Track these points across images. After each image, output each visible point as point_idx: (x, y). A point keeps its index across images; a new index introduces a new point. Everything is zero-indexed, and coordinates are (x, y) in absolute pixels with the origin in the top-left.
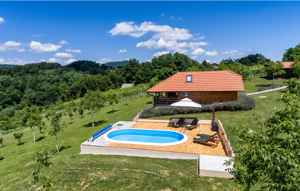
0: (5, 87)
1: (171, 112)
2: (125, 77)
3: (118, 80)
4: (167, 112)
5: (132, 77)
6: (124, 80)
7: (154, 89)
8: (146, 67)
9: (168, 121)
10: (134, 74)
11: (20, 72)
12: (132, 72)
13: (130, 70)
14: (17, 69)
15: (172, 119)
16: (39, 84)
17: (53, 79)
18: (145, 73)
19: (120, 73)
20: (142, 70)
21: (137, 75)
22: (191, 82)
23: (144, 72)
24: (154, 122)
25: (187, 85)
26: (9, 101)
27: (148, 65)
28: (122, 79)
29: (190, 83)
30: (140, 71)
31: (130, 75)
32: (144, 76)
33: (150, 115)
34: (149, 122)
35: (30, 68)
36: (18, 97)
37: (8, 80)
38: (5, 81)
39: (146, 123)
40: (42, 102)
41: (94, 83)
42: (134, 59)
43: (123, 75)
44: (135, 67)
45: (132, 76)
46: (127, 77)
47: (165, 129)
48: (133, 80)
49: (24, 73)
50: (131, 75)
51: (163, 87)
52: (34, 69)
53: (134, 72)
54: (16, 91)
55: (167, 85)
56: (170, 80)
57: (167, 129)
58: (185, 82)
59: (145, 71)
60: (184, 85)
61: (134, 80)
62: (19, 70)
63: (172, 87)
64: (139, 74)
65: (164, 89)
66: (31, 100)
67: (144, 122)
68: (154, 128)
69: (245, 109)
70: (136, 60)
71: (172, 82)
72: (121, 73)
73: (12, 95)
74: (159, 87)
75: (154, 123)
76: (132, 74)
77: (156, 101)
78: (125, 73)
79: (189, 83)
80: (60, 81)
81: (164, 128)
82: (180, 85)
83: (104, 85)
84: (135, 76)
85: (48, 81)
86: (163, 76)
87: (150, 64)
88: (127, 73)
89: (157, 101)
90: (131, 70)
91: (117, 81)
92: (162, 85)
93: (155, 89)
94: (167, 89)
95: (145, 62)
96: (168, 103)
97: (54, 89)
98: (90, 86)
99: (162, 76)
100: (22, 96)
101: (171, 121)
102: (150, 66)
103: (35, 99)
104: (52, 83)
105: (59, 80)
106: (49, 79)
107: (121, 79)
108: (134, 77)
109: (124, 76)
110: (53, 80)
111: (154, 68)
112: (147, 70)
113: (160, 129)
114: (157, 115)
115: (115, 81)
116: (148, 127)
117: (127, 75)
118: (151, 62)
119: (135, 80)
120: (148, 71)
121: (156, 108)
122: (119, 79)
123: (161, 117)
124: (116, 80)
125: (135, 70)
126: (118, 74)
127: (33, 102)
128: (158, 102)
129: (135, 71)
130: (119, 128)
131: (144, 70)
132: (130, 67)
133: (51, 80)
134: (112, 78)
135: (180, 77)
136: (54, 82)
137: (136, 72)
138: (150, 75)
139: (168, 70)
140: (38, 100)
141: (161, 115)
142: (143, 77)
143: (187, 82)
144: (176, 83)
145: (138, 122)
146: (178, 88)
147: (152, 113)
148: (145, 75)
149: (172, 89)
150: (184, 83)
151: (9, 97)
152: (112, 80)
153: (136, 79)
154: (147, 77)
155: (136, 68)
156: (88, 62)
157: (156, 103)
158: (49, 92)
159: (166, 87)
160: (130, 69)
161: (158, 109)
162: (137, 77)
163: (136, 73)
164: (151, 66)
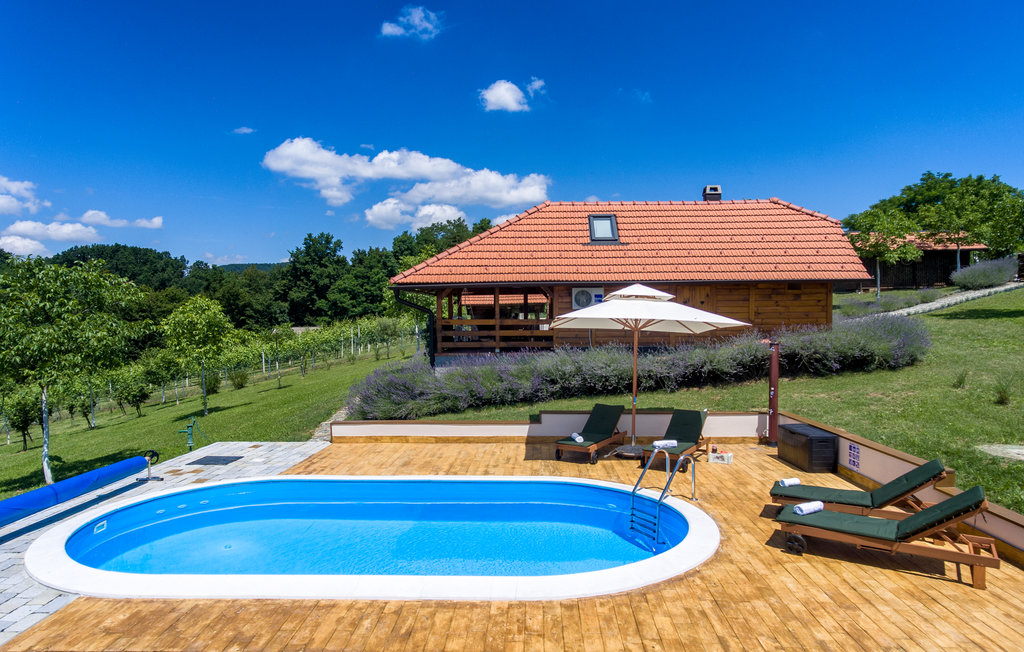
1: (526, 386)
2: (286, 301)
3: (256, 311)
4: (500, 386)
5: (313, 302)
6: (281, 312)
7: (428, 270)
8: (371, 268)
9: (523, 431)
10: (322, 292)
12: (315, 282)
13: (307, 274)
15: (544, 416)
18: (366, 290)
19: (267, 288)
20: (357, 277)
21: (332, 296)
22: (614, 241)
23: (362, 286)
24: (438, 440)
25: (596, 254)
27: (379, 262)
28: (275, 308)
29: (613, 247)
30: (346, 281)
31: (305, 294)
32: (364, 299)
33: (411, 404)
34: (405, 439)
39: (392, 445)
42: (322, 234)
43: (277, 293)
44: (326, 266)
45: (315, 297)
46: (292, 301)
47: (522, 473)
48: (320, 313)
50: (310, 294)
51: (479, 262)
55: (496, 255)
56: (512, 234)
57: (535, 472)
58: (588, 240)
59: (366, 281)
60: (582, 254)
61: (321, 316)
63: (526, 262)
64: (341, 291)
65: (483, 270)
67: (377, 439)
68: (446, 467)
69: (891, 365)
70: (334, 240)
71: (519, 241)
72: (269, 286)
74: (454, 262)
75: (440, 445)
76: (316, 291)
77: (439, 339)
78: (284, 286)
79: (605, 247)
81: (509, 464)
82: (564, 254)
84: (326, 299)
87: (387, 257)
88: (295, 286)
89: (447, 339)
90: (313, 277)
91: (251, 317)
92: (471, 255)
93: (436, 270)
94: (499, 270)
95: (367, 250)
96: (503, 344)
101: (541, 430)
102: (385, 264)
107: (268, 307)
108: (321, 304)
109: (283, 296)
112: (376, 278)
113: (486, 473)
114: (449, 403)
115: (244, 315)
116: (405, 464)
117: (295, 295)
118: (390, 248)
119: (326, 315)
121: (440, 372)
122: (259, 307)
123: (470, 414)
124: (248, 313)
125: (328, 276)
126: (258, 290)
128: (450, 345)
129: (327, 281)
130: (201, 476)
131: (363, 277)
132: (307, 263)
134: (230, 305)
135: (556, 221)
137: (331, 283)
141: (470, 406)
142: (359, 305)
143: (595, 241)
144: (543, 247)
145: (342, 439)
146: (556, 269)
147: (421, 394)
148: (367, 296)
149: (526, 269)
150: (581, 247)
152: (233, 310)
153: (330, 309)
154: (372, 302)
155: (330, 270)
156: (135, 251)
157: (440, 345)
159: (494, 262)
160: (305, 271)
161: (450, 377)
162: (334, 304)
163: (332, 287)
164: (389, 264)
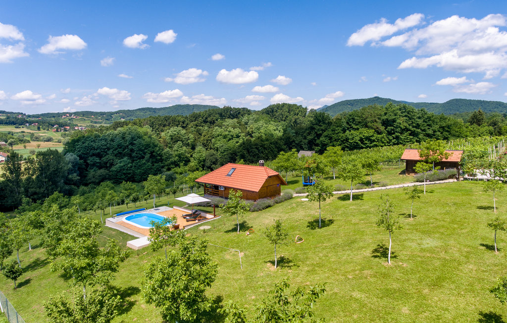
0: (174, 142)
3: (296, 144)
5: (315, 140)
6: (305, 144)
10: (319, 136)
11: (196, 122)
13: (314, 129)
14: (194, 117)
16: (213, 140)
17: (231, 133)
20: (332, 130)
22: (230, 176)
25: (225, 179)
26: (175, 162)
28: (302, 143)
31: (313, 137)
35: (210, 116)
36: (186, 157)
37: (178, 134)
38: (175, 134)
40: (213, 166)
41: (256, 148)
44: (321, 126)
45: (316, 138)
46: (308, 140)
48: (317, 145)
49: (201, 123)
52: (214, 117)
53: (318, 133)
54: (184, 148)
62: (196, 119)
63: (214, 179)
66: (200, 162)
73: (179, 154)
76: (316, 136)
79: (228, 177)
80: (240, 137)
82: (221, 178)
83: (272, 151)
84: (320, 140)
85: (225, 137)
86: (357, 143)
90: (316, 130)
94: (210, 180)
96: (213, 194)
97: (229, 148)
98: (251, 151)
99: (355, 142)
100: (191, 156)
103: (204, 161)
104: (230, 140)
105: (240, 135)
106: (227, 133)
108: (318, 141)
110: (231, 136)
111: (348, 129)
112: (336, 132)
119: (319, 146)
120: (338, 133)
122: (297, 142)
125: (322, 130)
127: (202, 165)
133: (229, 135)
136: (232, 139)
138: (339, 139)
139: (366, 132)
140: (208, 163)
143: (227, 175)
144: (219, 176)
146: (217, 181)
149: (213, 181)
150: (224, 176)
151: (176, 156)
153: (321, 144)
155: (323, 127)
158: (223, 153)
163: (323, 134)
164: (343, 125)
